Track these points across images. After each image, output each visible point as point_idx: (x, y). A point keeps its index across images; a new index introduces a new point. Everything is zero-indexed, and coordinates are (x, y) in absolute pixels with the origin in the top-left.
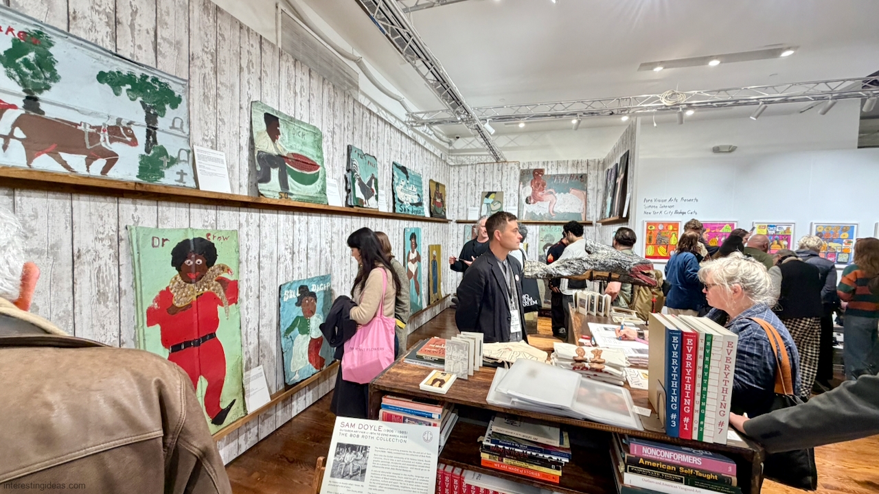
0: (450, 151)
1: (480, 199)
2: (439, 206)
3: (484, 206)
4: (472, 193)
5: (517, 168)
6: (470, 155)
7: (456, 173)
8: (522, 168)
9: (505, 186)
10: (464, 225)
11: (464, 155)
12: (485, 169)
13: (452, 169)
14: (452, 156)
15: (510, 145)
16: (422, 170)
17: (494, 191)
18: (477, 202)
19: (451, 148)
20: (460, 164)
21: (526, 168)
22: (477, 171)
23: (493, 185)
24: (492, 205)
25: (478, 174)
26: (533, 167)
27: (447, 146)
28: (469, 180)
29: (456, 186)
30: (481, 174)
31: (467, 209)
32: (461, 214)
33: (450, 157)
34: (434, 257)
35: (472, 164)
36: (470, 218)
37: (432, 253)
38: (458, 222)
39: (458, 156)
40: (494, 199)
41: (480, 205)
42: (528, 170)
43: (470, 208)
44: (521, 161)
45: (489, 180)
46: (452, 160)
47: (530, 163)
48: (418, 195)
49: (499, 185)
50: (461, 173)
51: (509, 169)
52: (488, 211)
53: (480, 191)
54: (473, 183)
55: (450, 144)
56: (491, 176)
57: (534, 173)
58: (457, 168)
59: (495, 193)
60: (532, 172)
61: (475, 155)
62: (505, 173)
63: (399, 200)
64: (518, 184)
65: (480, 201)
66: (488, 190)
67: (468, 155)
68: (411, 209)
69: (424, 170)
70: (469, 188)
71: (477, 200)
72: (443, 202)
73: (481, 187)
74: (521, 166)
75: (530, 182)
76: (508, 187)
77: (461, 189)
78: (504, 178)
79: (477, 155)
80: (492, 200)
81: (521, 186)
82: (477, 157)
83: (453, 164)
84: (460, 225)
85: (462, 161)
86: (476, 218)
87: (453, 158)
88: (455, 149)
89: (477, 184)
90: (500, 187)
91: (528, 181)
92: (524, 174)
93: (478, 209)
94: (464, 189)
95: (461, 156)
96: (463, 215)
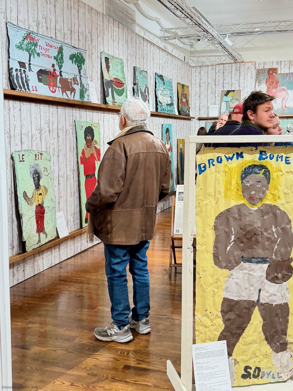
0: (191, 52)
1: (220, 97)
2: (185, 105)
3: (224, 104)
4: (212, 92)
5: (253, 67)
6: (210, 56)
7: (198, 74)
8: (258, 68)
9: (242, 85)
10: (205, 121)
11: (205, 56)
12: (224, 69)
13: (194, 70)
14: (193, 57)
15: (247, 46)
16: (172, 75)
17: (233, 89)
18: (217, 101)
19: (192, 50)
20: (200, 64)
21: (261, 68)
22: (217, 71)
23: (232, 84)
24: (230, 103)
25: (218, 74)
26: (268, 67)
27: (189, 48)
28: (210, 81)
29: (198, 86)
30: (221, 74)
31: (208, 107)
32: (202, 112)
33: (192, 58)
34: (181, 150)
35: (212, 65)
36: (211, 115)
37: (180, 146)
38: (200, 119)
39: (199, 57)
40: (233, 97)
41: (219, 103)
42: (264, 70)
43: (210, 106)
44: (257, 62)
45: (228, 79)
46: (193, 60)
47: (264, 63)
48: (171, 97)
49: (237, 84)
50: (202, 73)
51: (246, 69)
52: (227, 108)
53: (219, 90)
54: (213, 83)
55: (191, 46)
56: (230, 76)
57: (268, 72)
58: (198, 69)
59: (234, 91)
60: (266, 71)
61: (215, 56)
62: (242, 73)
63: (160, 102)
64: (254, 82)
65: (220, 99)
66: (226, 89)
67: (208, 56)
68: (167, 109)
69: (174, 75)
70: (210, 87)
71: (217, 98)
72: (187, 101)
73: (221, 86)
74: (257, 66)
75: (265, 81)
76: (245, 85)
77: (202, 89)
78: (242, 78)
79: (217, 56)
80: (231, 98)
81: (257, 84)
82: (216, 58)
83: (194, 65)
84: (201, 121)
85: (203, 62)
86: (216, 115)
87: (194, 59)
88: (196, 51)
89: (217, 83)
90: (238, 86)
91: (263, 79)
92: (259, 72)
93: (218, 106)
94: (205, 89)
95: (202, 56)
96: (204, 112)
